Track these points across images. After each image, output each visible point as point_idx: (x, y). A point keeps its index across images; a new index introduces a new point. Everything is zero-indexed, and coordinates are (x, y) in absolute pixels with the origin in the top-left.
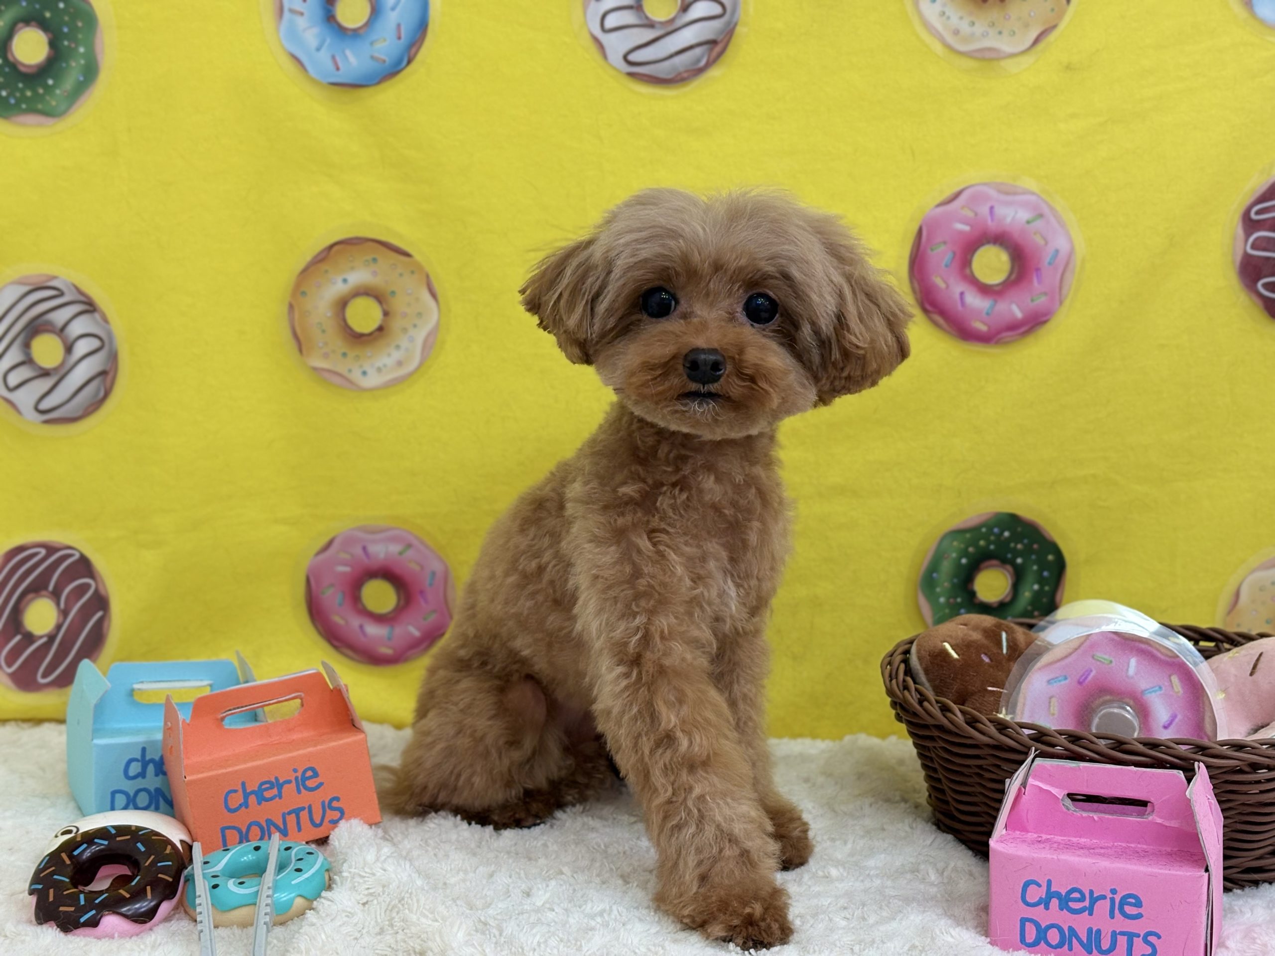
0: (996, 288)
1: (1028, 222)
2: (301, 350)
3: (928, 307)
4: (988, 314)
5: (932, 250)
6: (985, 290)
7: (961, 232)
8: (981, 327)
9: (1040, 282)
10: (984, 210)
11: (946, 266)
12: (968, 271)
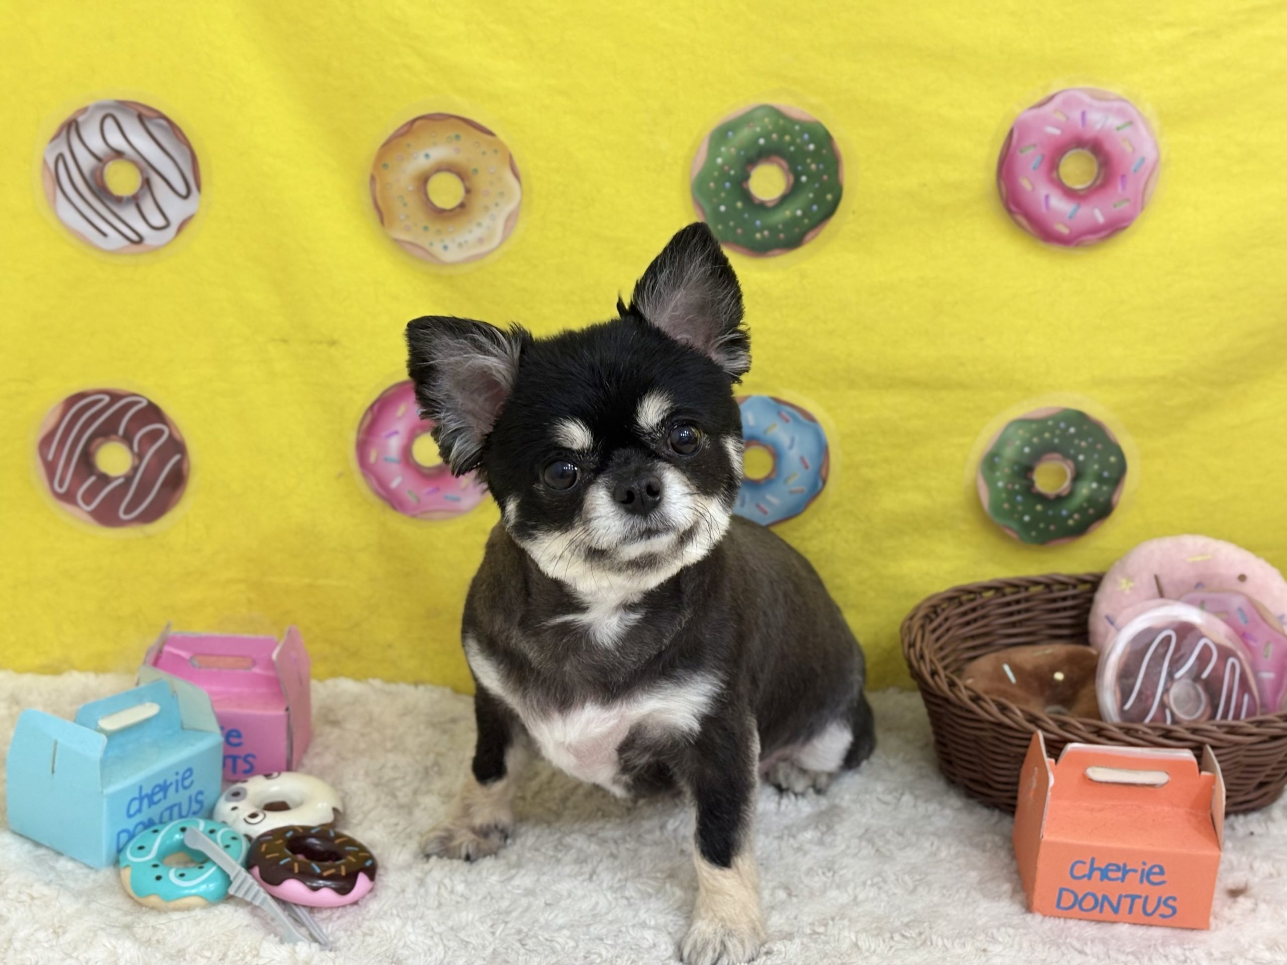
0: (1081, 193)
1: (1118, 129)
2: (382, 221)
3: (1013, 208)
4: (1070, 217)
5: (1021, 151)
6: (1070, 194)
7: (1051, 136)
8: (1063, 230)
9: (1124, 187)
10: (1076, 115)
11: (1035, 168)
12: (1055, 175)
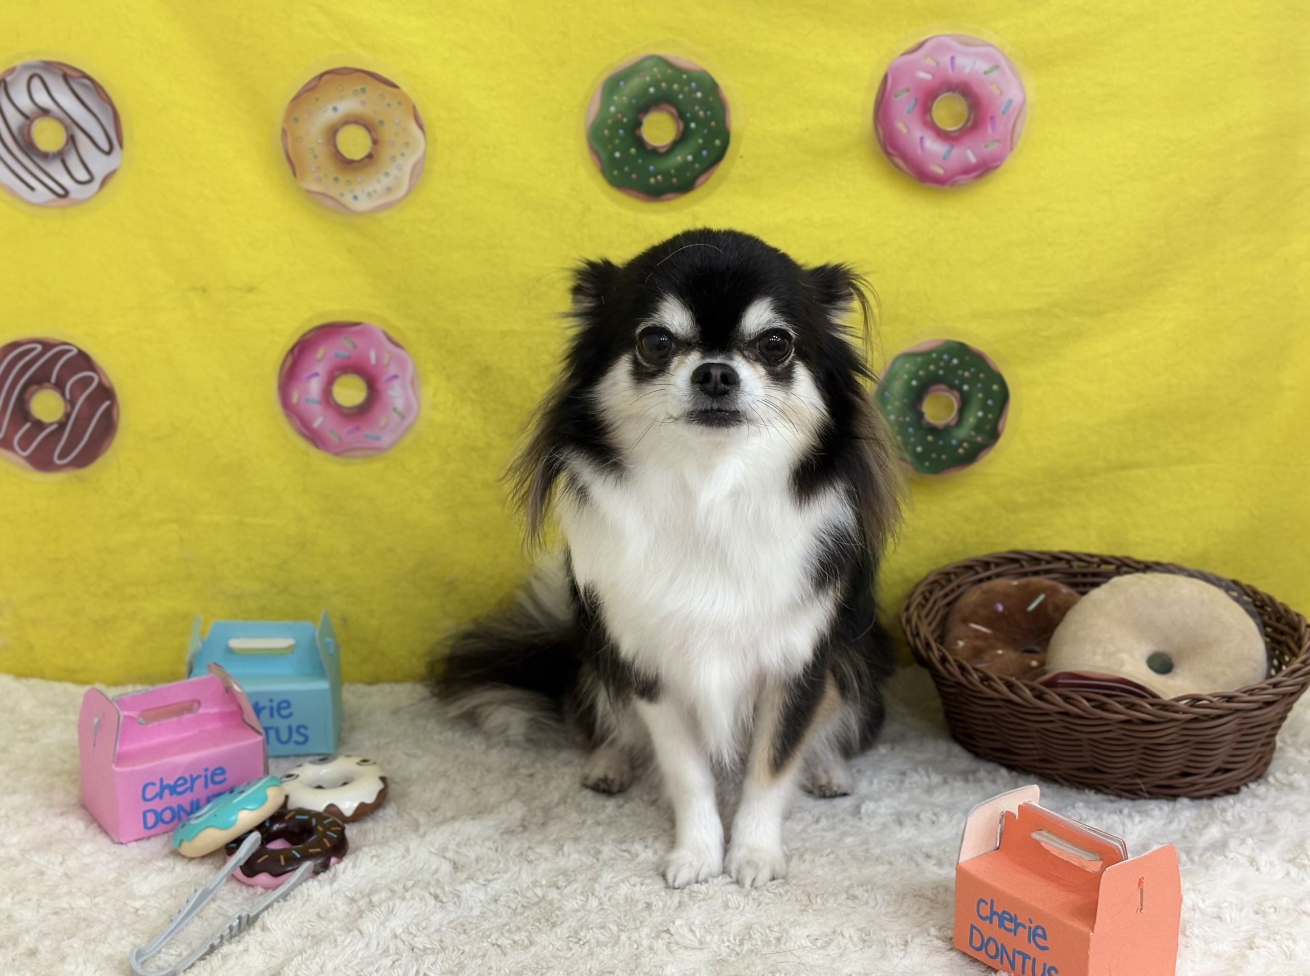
0: (953, 134)
1: (986, 73)
2: (294, 173)
3: (890, 150)
4: (944, 158)
5: (896, 96)
6: (943, 135)
7: (923, 81)
8: (939, 171)
9: (993, 130)
10: (945, 60)
11: (909, 112)
12: (928, 118)
